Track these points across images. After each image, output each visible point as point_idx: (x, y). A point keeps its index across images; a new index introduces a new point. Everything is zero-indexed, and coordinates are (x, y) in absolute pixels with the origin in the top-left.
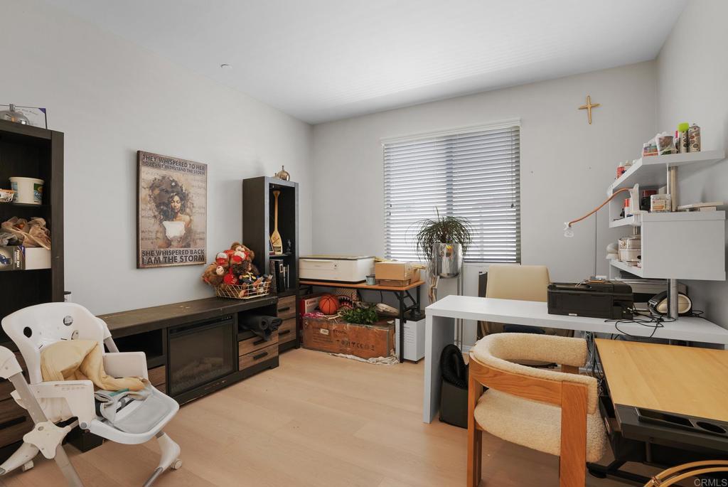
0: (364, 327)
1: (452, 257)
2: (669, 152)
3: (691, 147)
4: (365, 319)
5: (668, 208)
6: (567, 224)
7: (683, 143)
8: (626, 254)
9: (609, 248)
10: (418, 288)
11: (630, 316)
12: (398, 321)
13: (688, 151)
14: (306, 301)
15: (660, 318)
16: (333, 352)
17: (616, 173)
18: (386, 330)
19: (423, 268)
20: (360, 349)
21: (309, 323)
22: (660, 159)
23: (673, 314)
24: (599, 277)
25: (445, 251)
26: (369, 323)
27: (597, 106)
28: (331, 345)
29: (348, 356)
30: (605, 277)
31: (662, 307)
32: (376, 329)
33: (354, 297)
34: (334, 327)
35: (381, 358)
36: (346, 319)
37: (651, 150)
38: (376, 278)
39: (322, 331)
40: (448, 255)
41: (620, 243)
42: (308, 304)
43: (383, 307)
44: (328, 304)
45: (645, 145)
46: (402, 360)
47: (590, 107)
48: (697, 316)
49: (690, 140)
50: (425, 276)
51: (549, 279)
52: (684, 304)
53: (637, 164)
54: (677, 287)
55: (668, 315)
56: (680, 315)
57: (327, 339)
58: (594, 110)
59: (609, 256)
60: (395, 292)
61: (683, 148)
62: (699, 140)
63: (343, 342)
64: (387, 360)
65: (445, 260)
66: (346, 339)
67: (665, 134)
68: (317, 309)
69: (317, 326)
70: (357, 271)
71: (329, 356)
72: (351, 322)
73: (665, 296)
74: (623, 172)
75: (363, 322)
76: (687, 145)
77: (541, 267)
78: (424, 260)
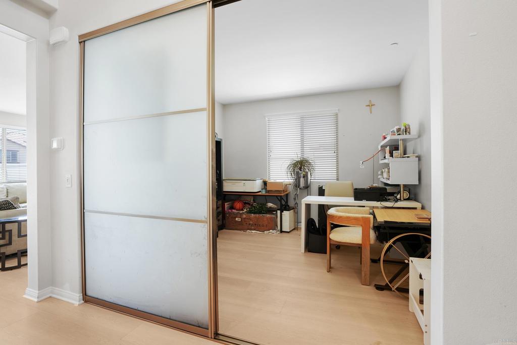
0: (261, 215)
1: (305, 178)
2: (399, 134)
3: (407, 133)
4: (261, 211)
5: (399, 156)
6: (361, 162)
7: (404, 131)
8: (385, 175)
9: (379, 173)
10: (287, 195)
11: (386, 200)
12: (279, 212)
13: (406, 134)
14: (226, 204)
15: (397, 200)
16: (244, 230)
17: (382, 138)
18: (273, 216)
19: (290, 184)
20: (259, 227)
21: (229, 216)
22: (396, 137)
23: (402, 199)
24: (374, 185)
25: (302, 175)
26: (264, 213)
27: (374, 105)
28: (243, 226)
29: (253, 231)
30: (377, 185)
31: (398, 197)
32: (268, 215)
33: (252, 201)
34: (244, 216)
35: (271, 231)
36: (250, 212)
37: (393, 132)
38: (268, 189)
39: (237, 219)
40: (304, 177)
41: (383, 170)
42: (227, 205)
43: (270, 205)
44: (238, 205)
45: (391, 130)
46: (282, 231)
47: (370, 105)
48: (411, 200)
49: (407, 130)
50: (291, 189)
51: (353, 186)
52: (406, 195)
53: (388, 138)
54: (403, 188)
55: (400, 200)
56: (405, 200)
57: (240, 223)
58: (373, 107)
59: (379, 177)
60: (277, 196)
61: (404, 133)
62: (410, 130)
63: (250, 224)
64: (274, 231)
65: (302, 180)
66: (251, 222)
67: (398, 127)
68: (232, 208)
69: (234, 216)
70: (255, 186)
71: (242, 232)
72: (254, 213)
73: (399, 192)
74: (385, 138)
75: (260, 213)
76: (406, 132)
77: (349, 182)
78: (291, 181)
